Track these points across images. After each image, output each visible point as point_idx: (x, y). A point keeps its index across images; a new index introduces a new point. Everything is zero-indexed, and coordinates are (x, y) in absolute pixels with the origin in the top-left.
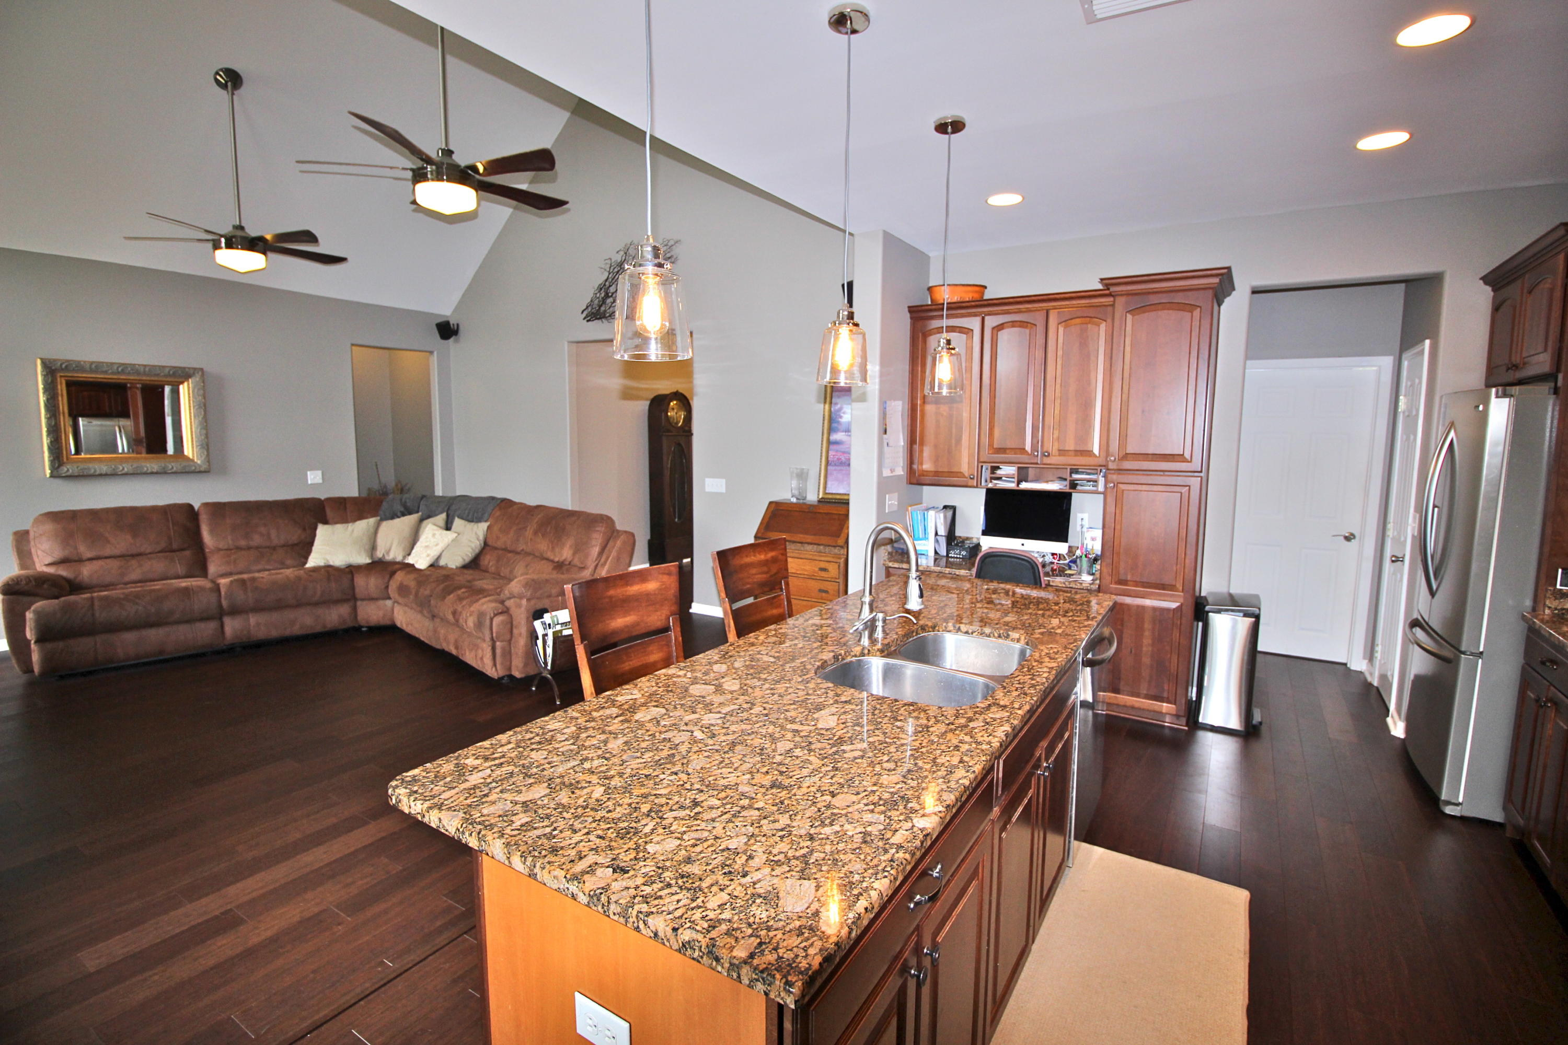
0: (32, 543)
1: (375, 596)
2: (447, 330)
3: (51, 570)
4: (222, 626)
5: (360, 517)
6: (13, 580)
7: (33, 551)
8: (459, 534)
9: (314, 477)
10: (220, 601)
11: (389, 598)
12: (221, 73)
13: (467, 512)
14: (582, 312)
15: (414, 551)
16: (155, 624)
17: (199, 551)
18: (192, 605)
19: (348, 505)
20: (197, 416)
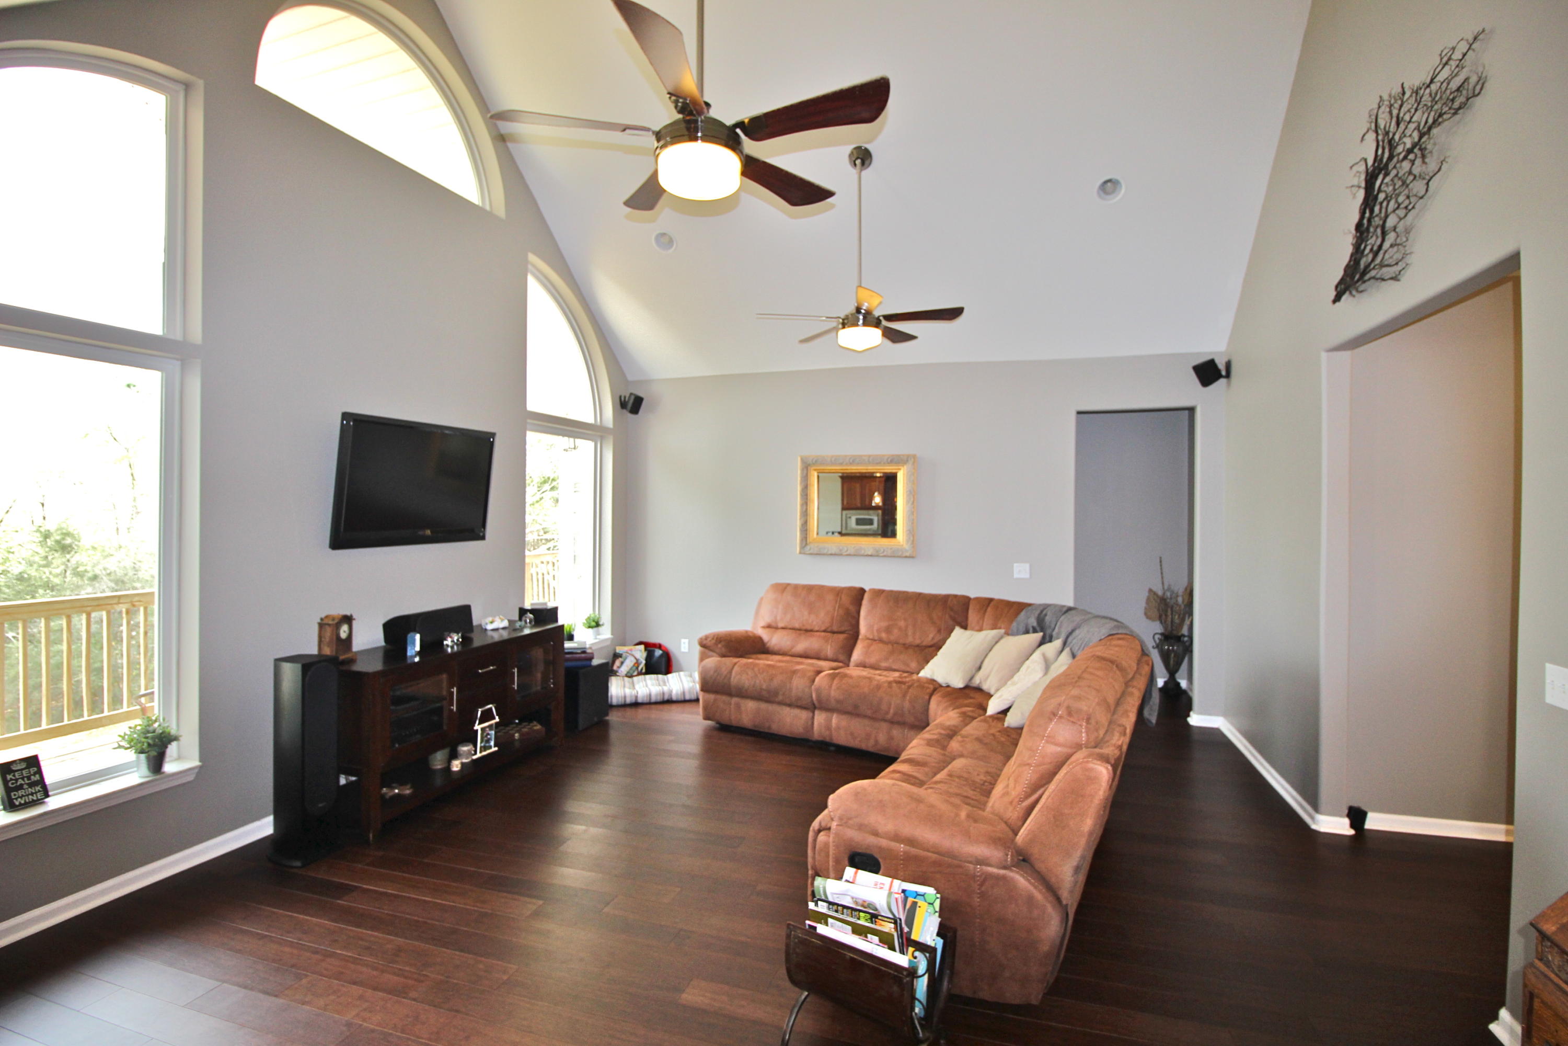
0: (761, 608)
2: (1210, 373)
4: (813, 718)
7: (759, 614)
9: (1021, 571)
10: (811, 694)
16: (768, 701)
17: (854, 637)
18: (791, 689)
19: (989, 609)
20: (908, 502)
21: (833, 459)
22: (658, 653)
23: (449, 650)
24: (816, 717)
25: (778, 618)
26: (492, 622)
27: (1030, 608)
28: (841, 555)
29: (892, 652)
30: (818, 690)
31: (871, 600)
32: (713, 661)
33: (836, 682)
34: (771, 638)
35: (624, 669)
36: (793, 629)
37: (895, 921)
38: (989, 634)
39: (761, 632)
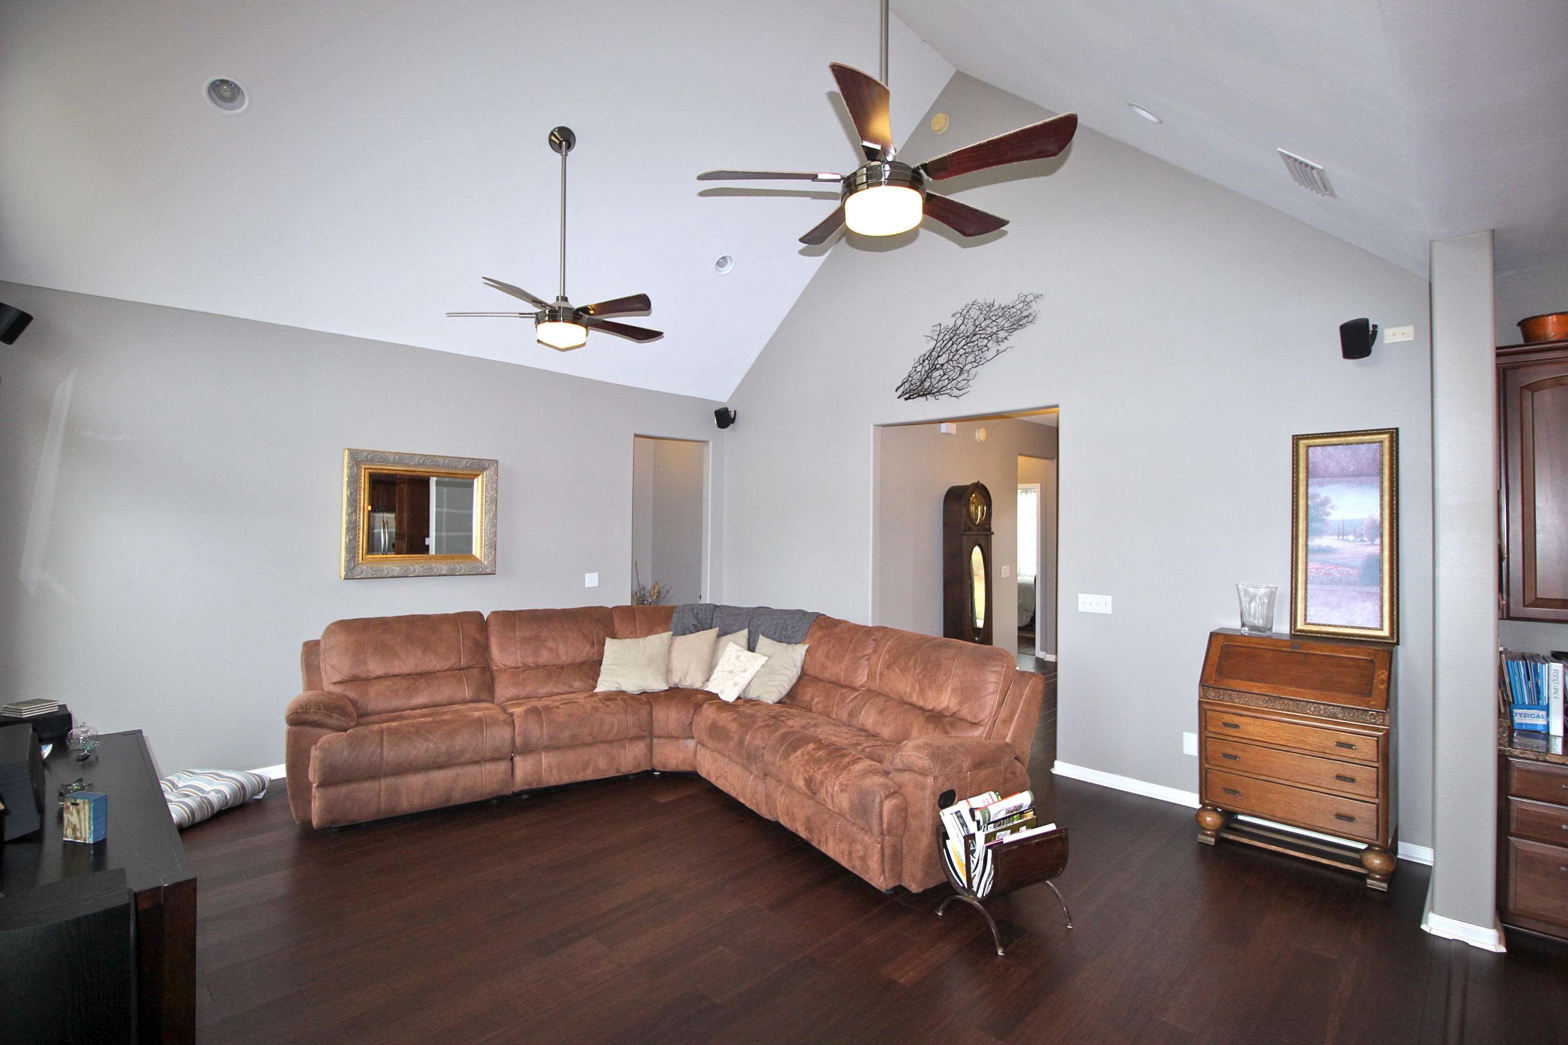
0: (322, 657)
1: (675, 734)
2: (724, 418)
3: (338, 689)
5: (650, 632)
6: (302, 707)
7: (322, 665)
8: (769, 657)
9: (591, 580)
10: (513, 739)
11: (692, 737)
12: (555, 133)
13: (773, 628)
14: (896, 391)
15: (713, 677)
17: (489, 670)
19: (637, 616)
20: (488, 512)
24: (518, 765)
29: (545, 678)
30: (523, 732)
31: (503, 624)
33: (545, 716)
37: (1033, 808)
39: (335, 689)
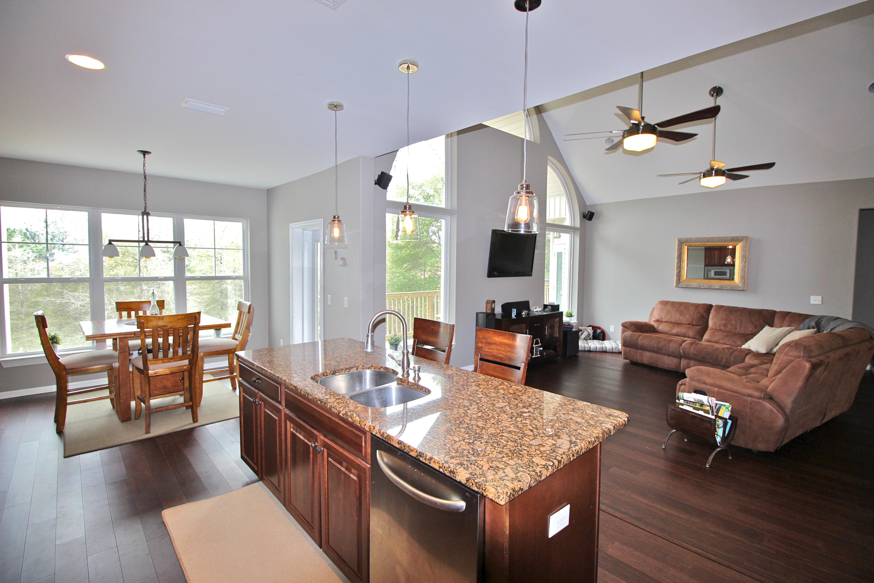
0: (654, 312)
4: (680, 362)
9: (815, 300)
10: (680, 350)
16: (657, 352)
17: (705, 328)
18: (669, 348)
19: (787, 317)
20: (742, 262)
21: (697, 240)
22: (599, 331)
23: (524, 316)
24: (682, 361)
25: (663, 317)
26: (536, 308)
27: (812, 317)
28: (700, 288)
29: (727, 336)
30: (683, 349)
31: (715, 311)
32: (629, 333)
33: (693, 346)
34: (659, 326)
35: (583, 336)
36: (671, 322)
37: (710, 406)
38: (785, 329)
39: (653, 323)
